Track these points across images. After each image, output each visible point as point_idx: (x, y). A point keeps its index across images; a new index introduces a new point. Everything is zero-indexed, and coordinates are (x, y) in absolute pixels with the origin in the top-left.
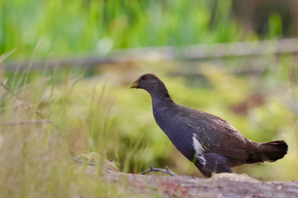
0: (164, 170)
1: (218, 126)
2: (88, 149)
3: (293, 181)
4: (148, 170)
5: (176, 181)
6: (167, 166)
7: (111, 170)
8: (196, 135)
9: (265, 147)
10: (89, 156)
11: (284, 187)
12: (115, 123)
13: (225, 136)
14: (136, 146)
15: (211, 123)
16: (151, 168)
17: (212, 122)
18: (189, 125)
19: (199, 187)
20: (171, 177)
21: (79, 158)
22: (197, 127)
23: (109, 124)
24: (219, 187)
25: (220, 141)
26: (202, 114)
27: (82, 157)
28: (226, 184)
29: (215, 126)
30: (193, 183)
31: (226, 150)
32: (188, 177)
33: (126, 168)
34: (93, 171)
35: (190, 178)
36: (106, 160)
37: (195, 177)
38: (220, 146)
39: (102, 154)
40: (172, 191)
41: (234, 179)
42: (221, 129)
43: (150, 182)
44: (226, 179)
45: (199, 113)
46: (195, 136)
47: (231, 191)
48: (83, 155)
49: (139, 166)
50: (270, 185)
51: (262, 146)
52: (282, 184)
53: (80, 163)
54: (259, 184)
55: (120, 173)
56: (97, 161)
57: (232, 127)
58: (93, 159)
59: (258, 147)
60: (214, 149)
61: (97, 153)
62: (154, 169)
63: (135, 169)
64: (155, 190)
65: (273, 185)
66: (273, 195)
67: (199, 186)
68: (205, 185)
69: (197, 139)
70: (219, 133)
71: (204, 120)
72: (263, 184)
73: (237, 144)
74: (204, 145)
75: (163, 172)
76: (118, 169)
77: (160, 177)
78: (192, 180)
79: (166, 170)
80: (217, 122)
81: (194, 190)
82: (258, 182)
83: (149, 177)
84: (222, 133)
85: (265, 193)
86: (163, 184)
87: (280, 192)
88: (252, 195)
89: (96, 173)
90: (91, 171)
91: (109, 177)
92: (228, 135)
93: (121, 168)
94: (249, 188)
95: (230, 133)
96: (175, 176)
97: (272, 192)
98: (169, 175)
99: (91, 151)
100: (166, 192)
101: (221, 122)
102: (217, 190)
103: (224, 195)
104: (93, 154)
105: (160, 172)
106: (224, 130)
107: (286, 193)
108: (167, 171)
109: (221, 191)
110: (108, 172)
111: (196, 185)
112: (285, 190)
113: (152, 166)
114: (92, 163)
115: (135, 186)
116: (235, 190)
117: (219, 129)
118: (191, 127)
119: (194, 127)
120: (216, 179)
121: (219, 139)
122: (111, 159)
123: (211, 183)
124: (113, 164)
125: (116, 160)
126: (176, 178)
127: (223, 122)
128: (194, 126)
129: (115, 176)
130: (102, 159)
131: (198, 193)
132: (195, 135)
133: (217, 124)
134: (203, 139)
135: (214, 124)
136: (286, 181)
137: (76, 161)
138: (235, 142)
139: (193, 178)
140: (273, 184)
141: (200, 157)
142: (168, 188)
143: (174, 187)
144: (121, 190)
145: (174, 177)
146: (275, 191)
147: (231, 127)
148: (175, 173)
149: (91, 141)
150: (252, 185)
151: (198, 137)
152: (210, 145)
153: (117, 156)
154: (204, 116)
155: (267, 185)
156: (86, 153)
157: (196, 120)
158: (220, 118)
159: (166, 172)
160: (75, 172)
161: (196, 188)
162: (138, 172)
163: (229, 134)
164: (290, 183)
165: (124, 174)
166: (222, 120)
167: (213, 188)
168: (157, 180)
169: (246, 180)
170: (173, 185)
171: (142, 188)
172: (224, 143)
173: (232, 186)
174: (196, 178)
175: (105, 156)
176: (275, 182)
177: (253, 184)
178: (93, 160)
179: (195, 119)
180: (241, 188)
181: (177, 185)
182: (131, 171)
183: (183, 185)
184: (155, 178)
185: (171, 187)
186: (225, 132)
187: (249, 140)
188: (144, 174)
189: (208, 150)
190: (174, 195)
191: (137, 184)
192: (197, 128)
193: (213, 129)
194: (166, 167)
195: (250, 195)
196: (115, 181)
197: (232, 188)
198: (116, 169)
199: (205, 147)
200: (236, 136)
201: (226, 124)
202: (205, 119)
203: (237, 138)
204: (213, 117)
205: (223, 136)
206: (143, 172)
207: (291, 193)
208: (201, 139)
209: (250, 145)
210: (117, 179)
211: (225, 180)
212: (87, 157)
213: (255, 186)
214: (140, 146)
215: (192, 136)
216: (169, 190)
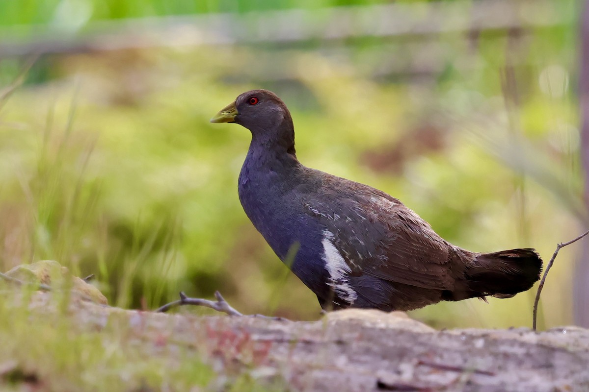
0: (212, 303)
1: (383, 214)
2: (34, 253)
3: (511, 328)
4: (174, 300)
5: (240, 328)
6: (218, 292)
7: (89, 300)
8: (331, 234)
9: (489, 262)
10: (38, 268)
11: (491, 342)
12: (96, 192)
13: (399, 235)
14: (148, 246)
15: (367, 205)
16: (183, 297)
17: (368, 203)
18: (316, 211)
19: (292, 343)
20: (227, 319)
21: (16, 274)
22: (335, 214)
23: (85, 195)
24: (340, 343)
25: (387, 247)
26: (346, 185)
27: (21, 271)
28: (356, 335)
29: (375, 213)
30: (279, 332)
31: (402, 269)
32: (267, 317)
33: (125, 297)
34: (48, 304)
35: (273, 322)
36: (78, 278)
37: (282, 318)
38: (386, 258)
39: (68, 264)
40: (230, 351)
41: (374, 324)
42: (389, 219)
43: (180, 330)
44: (354, 323)
45: (339, 183)
46: (329, 237)
47: (367, 351)
48: (25, 266)
49: (154, 290)
50: (457, 338)
51: (483, 261)
52: (484, 336)
53: (19, 284)
54: (431, 334)
55: (109, 310)
56: (57, 281)
57: (414, 214)
58: (47, 277)
59: (471, 262)
60: (374, 266)
61: (56, 262)
62: (189, 299)
63: (146, 300)
64: (191, 347)
65: (464, 338)
66: (465, 361)
67: (293, 339)
68: (308, 337)
69: (333, 243)
70: (385, 227)
71: (350, 200)
72: (440, 335)
73: (425, 255)
74: (351, 258)
75: (210, 306)
76: (105, 299)
77: (204, 317)
78: (277, 326)
79: (217, 302)
80: (379, 204)
81: (283, 349)
82: (429, 329)
83: (178, 318)
84: (392, 229)
85: (446, 356)
86: (210, 334)
87: (481, 353)
88: (415, 361)
89: (54, 308)
90: (43, 304)
91: (84, 318)
92: (406, 232)
93: (113, 298)
94: (408, 345)
95: (409, 229)
96: (238, 316)
97: (462, 353)
98: (224, 313)
99: (43, 257)
100: (217, 353)
101: (390, 202)
102: (335, 348)
103: (351, 360)
104: (48, 265)
105: (202, 308)
106: (396, 221)
107: (495, 355)
108: (219, 304)
109: (343, 352)
110: (81, 307)
111: (287, 337)
112: (493, 349)
113: (183, 293)
114: (45, 285)
115: (144, 340)
116: (376, 348)
117: (385, 220)
118: (320, 215)
119: (327, 215)
120: (333, 323)
121: (384, 242)
122: (89, 276)
123: (321, 332)
124: (94, 288)
125: (100, 279)
126: (239, 320)
127: (394, 203)
128: (325, 213)
129: (99, 316)
130: (68, 276)
131: (290, 355)
132: (328, 234)
133: (380, 206)
134: (348, 244)
135: (373, 208)
136: (495, 329)
137: (7, 281)
138: (422, 248)
139: (279, 320)
140: (463, 334)
141: (340, 287)
142: (221, 343)
143: (236, 342)
144: (111, 348)
145: (234, 317)
146: (470, 351)
147: (412, 213)
148: (238, 310)
149: (42, 235)
150: (414, 337)
151: (337, 239)
152: (363, 257)
153: (103, 268)
154: (349, 190)
155: (450, 336)
156: (30, 262)
157: (332, 200)
158: (386, 195)
159: (216, 306)
160: (7, 306)
161: (287, 344)
162: (151, 307)
163: (407, 230)
164: (503, 333)
165: (118, 310)
166: (391, 199)
167: (324, 345)
168: (197, 325)
169: (402, 326)
170: (233, 338)
171: (161, 343)
172: (396, 254)
173: (370, 339)
174: (287, 320)
175: (76, 269)
176: (470, 331)
177: (419, 335)
178: (47, 279)
179: (329, 198)
180: (391, 344)
181: (241, 336)
182: (136, 303)
183: (255, 337)
184: (191, 321)
185: (227, 341)
186: (397, 226)
187: (452, 246)
188: (165, 310)
189: (358, 268)
190: (235, 361)
191: (151, 335)
192: (333, 218)
193: (371, 220)
194: (215, 295)
195: (410, 360)
196: (98, 328)
197: (370, 345)
198: (101, 298)
199: (352, 262)
200: (423, 235)
201: (401, 208)
202: (352, 196)
203: (427, 241)
204: (370, 191)
205: (393, 236)
206: (163, 307)
207: (506, 356)
208: (344, 244)
209: (455, 256)
210: (103, 322)
211: (355, 325)
212: (34, 271)
213: (423, 339)
214: (157, 246)
215: (322, 237)
216: (223, 349)
